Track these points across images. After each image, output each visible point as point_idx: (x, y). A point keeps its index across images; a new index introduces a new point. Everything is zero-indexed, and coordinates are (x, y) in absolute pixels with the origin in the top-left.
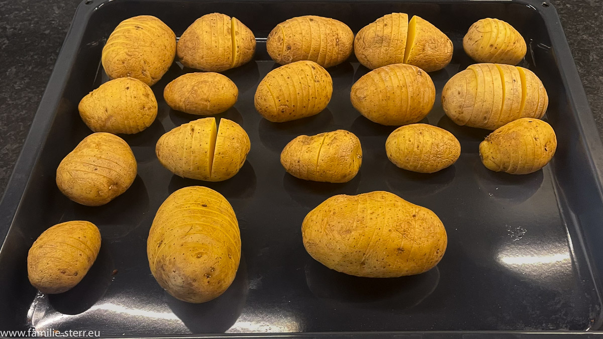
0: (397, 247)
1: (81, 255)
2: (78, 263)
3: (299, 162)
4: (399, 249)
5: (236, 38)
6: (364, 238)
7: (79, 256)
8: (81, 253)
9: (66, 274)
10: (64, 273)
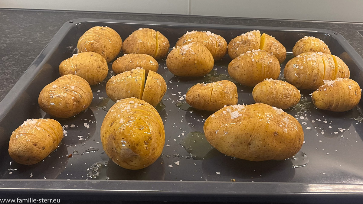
0: (273, 131)
1: (49, 136)
2: (46, 141)
3: (199, 95)
4: (275, 133)
5: (158, 40)
6: (251, 124)
7: (48, 136)
8: (49, 134)
9: (36, 146)
10: (35, 145)
